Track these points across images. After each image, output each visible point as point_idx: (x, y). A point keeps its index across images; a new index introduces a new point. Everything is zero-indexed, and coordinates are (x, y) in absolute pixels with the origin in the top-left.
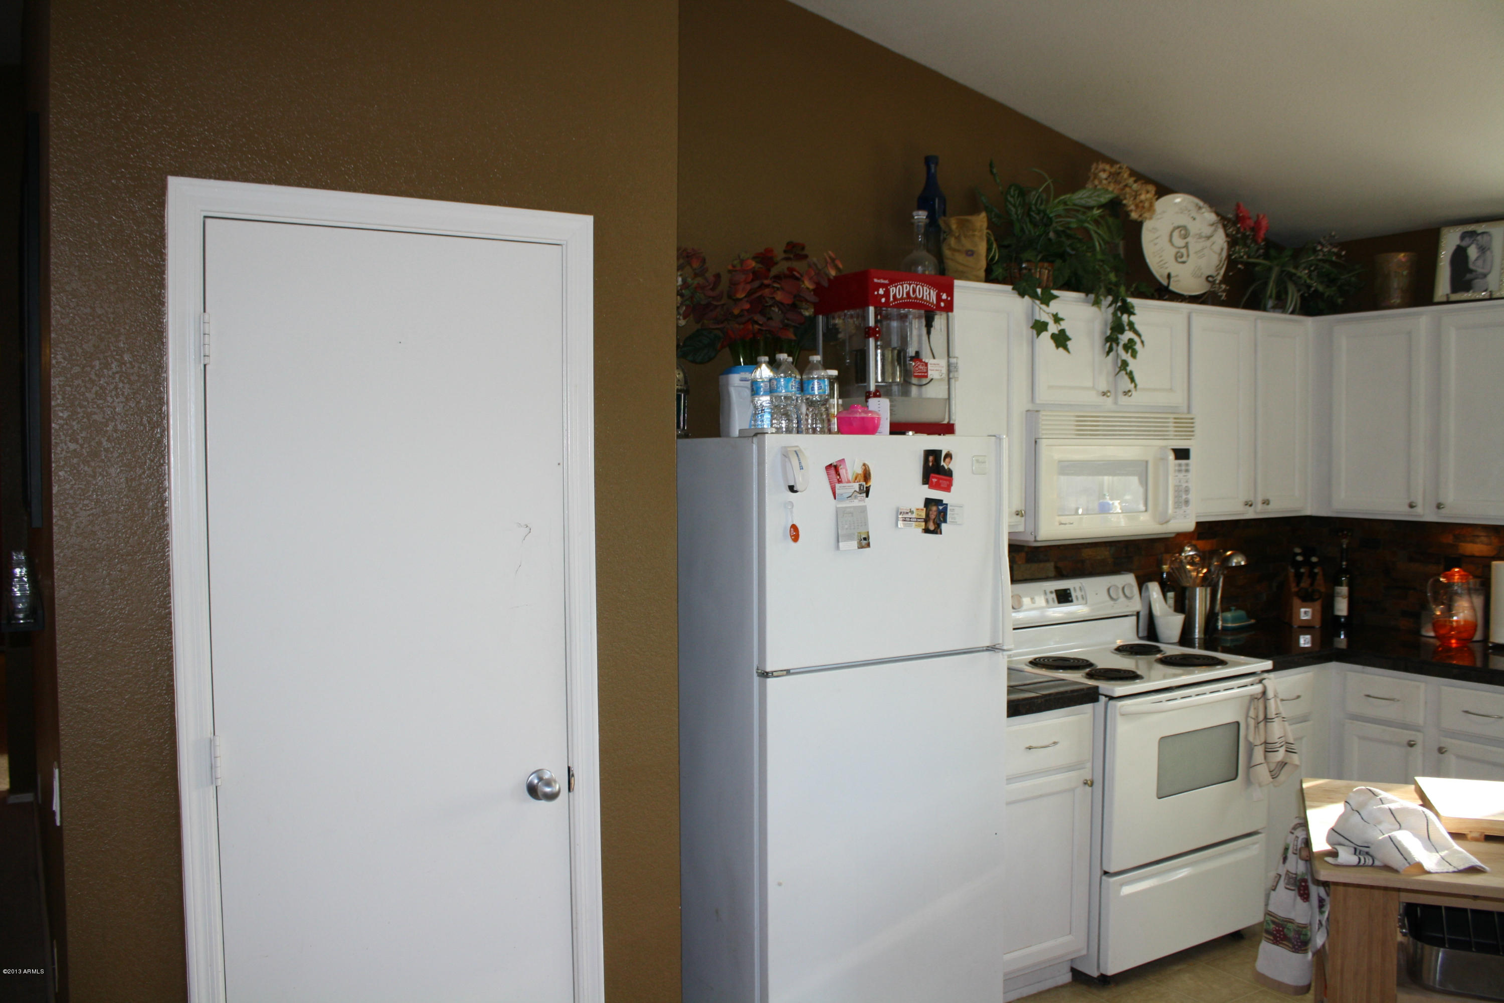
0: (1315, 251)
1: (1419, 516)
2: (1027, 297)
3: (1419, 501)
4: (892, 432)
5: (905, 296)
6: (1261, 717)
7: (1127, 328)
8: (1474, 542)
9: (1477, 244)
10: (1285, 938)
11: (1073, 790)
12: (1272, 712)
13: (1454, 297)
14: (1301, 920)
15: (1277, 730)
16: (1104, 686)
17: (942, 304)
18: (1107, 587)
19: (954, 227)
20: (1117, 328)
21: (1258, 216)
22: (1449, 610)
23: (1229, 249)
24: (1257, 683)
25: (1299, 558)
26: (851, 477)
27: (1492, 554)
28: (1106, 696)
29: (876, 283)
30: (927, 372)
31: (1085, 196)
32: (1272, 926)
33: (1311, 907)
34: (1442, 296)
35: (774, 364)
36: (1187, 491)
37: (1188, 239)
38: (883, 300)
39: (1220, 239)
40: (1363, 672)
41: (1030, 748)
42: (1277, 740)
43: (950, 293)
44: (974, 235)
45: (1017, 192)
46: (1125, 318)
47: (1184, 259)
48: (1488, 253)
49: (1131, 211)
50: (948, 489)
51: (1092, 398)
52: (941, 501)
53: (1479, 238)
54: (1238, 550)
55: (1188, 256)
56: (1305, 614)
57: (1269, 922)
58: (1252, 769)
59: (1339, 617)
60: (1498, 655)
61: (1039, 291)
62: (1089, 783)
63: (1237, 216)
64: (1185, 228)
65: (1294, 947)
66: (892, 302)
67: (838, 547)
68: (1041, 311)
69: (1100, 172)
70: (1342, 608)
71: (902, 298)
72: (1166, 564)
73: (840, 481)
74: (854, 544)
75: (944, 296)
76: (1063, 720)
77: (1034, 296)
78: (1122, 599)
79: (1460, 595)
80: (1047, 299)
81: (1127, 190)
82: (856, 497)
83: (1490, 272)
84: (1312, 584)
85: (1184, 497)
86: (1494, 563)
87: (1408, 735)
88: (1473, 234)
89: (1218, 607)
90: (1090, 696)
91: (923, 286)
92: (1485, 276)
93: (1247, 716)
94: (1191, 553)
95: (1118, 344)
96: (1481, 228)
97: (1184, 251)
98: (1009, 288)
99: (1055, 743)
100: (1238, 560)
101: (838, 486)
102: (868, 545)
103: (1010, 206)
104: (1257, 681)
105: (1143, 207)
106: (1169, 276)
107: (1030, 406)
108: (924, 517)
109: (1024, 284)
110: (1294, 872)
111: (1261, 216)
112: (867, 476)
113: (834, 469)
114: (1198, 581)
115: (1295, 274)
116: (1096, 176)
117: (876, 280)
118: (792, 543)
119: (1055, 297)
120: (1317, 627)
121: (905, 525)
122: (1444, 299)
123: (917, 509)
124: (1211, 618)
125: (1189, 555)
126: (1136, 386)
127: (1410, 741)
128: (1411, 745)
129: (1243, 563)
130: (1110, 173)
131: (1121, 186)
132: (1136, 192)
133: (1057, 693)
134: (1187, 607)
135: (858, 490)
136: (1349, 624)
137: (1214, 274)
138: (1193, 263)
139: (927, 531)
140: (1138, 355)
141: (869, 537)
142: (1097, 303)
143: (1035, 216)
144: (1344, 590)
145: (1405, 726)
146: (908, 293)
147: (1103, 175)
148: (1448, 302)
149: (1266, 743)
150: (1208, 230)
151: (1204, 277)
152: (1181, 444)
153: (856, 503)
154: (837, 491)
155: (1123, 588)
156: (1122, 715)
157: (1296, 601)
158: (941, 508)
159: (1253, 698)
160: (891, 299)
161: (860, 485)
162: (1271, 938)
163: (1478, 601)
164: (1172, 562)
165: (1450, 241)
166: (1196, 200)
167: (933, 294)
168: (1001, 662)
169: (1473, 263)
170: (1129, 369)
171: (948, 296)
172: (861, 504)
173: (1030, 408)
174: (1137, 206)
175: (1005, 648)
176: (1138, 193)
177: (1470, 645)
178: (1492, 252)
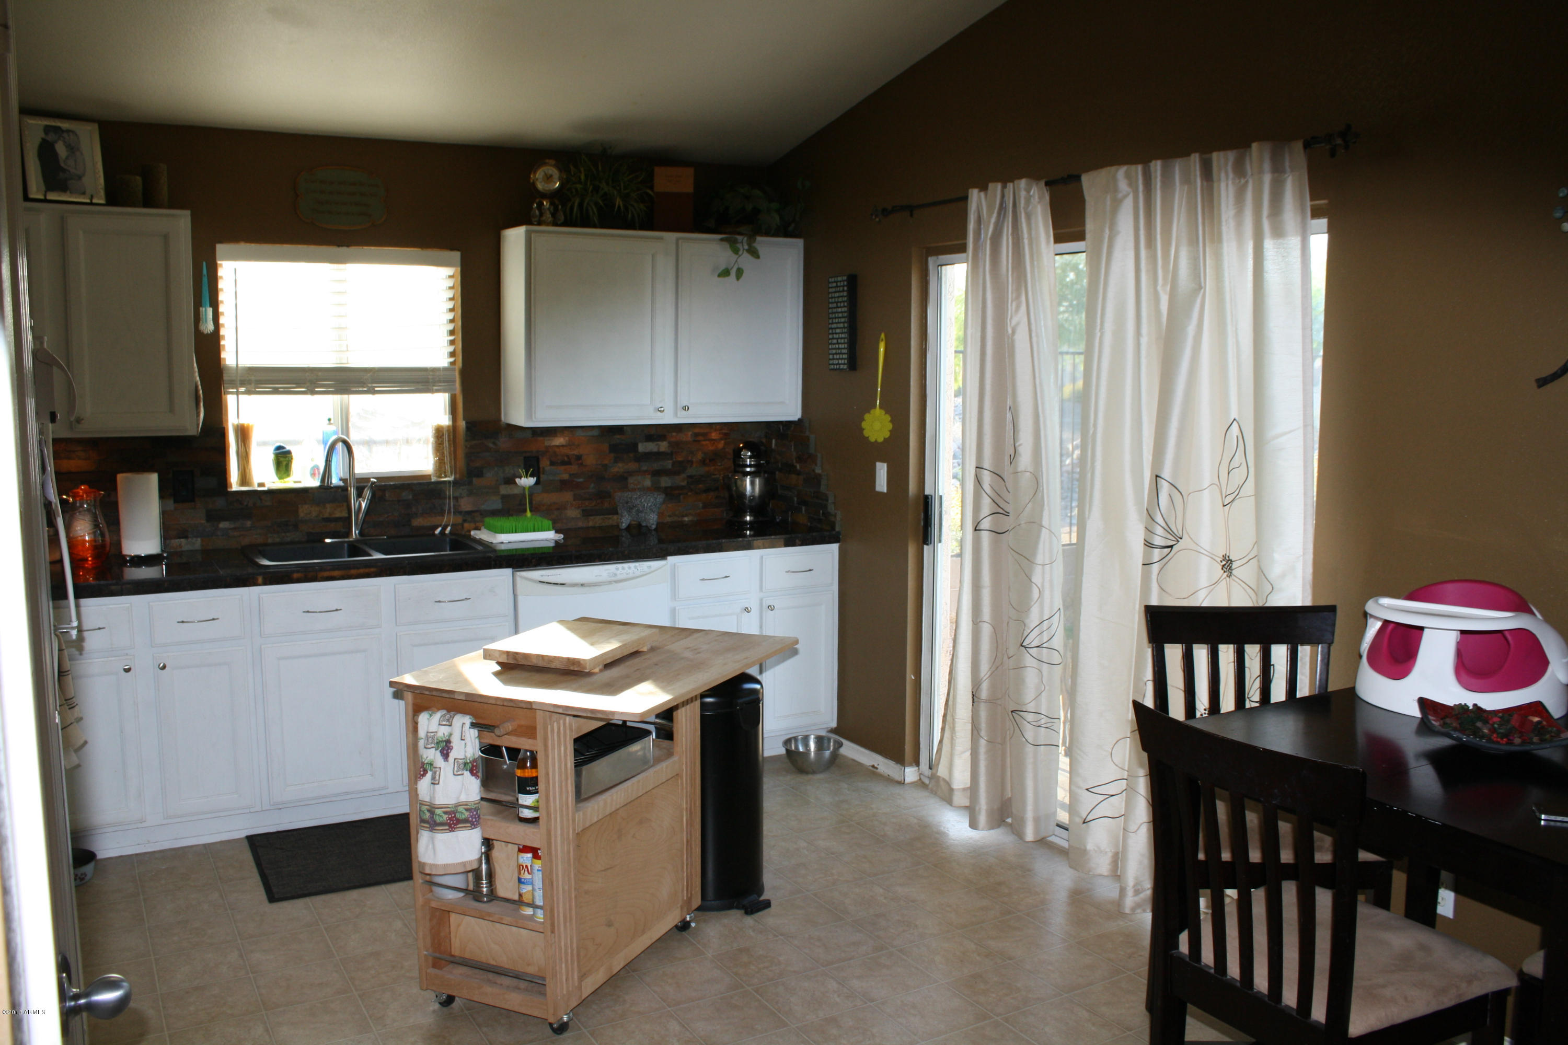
9: (65, 142)
10: (459, 821)
13: (51, 196)
48: (78, 153)
53: (65, 135)
79: (87, 512)
83: (83, 173)
86: (119, 476)
87: (118, 663)
88: (57, 130)
127: (126, 666)
128: (127, 670)
148: (43, 201)
165: (33, 132)
169: (64, 161)
178: (82, 154)
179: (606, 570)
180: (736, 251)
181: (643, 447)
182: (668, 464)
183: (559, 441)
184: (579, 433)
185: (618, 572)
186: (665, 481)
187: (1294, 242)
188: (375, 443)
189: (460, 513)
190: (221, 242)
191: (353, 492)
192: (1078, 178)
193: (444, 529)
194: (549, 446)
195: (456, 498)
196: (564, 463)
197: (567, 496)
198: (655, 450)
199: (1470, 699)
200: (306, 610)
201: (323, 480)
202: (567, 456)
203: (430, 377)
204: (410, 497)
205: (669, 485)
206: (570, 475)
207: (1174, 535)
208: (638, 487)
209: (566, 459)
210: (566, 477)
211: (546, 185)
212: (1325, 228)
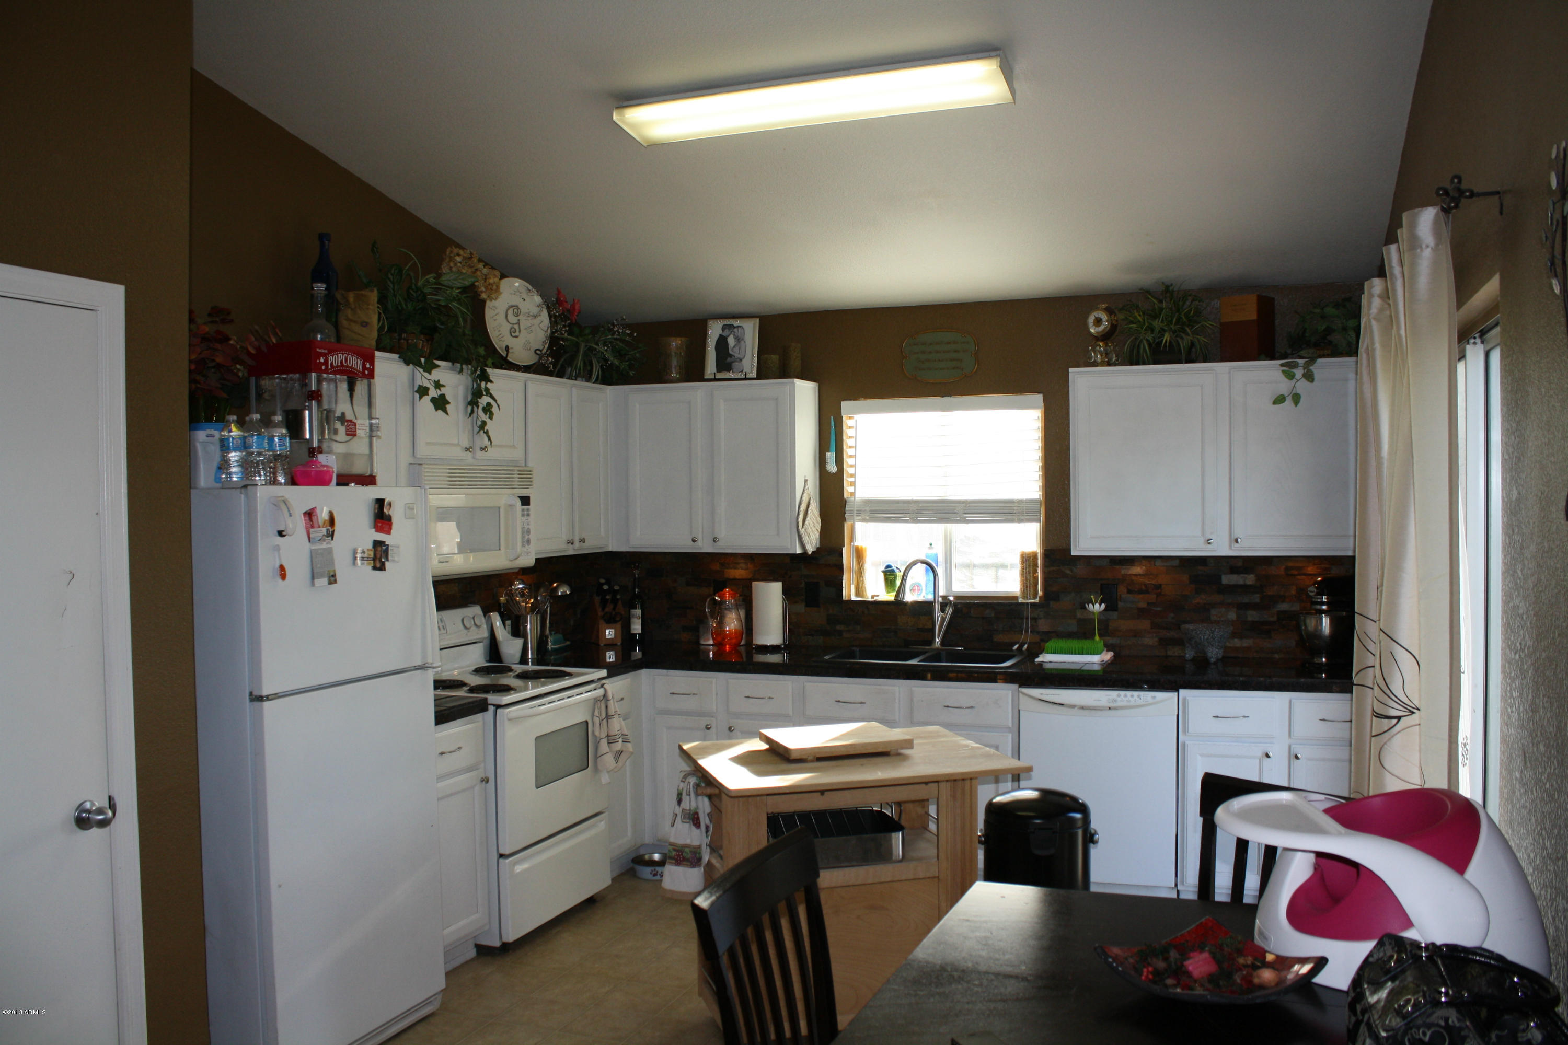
0: (610, 330)
1: (701, 548)
2: (411, 365)
3: (700, 537)
4: (338, 484)
5: (339, 364)
6: (604, 715)
7: (484, 393)
8: (735, 568)
9: (734, 335)
10: (684, 859)
11: (472, 787)
12: (611, 711)
13: (719, 376)
14: (696, 843)
15: (617, 725)
16: (492, 698)
17: (366, 372)
18: (461, 618)
19: (351, 300)
20: (477, 394)
21: (574, 300)
22: (721, 623)
23: (552, 327)
24: (599, 688)
25: (606, 587)
26: (321, 523)
27: (750, 576)
28: (494, 705)
29: (318, 352)
30: (356, 431)
31: (452, 278)
32: (674, 853)
33: (701, 832)
34: (710, 374)
35: (241, 424)
36: (529, 532)
37: (519, 317)
38: (323, 367)
39: (545, 318)
40: (667, 675)
41: (442, 753)
42: (617, 733)
43: (372, 364)
44: (368, 309)
45: (396, 271)
46: (483, 384)
47: (517, 334)
48: (742, 342)
49: (482, 292)
50: (388, 532)
51: (458, 453)
52: (384, 542)
53: (736, 330)
54: (562, 581)
55: (520, 331)
56: (609, 633)
57: (671, 850)
58: (599, 759)
59: (635, 635)
60: (760, 654)
61: (423, 360)
62: (485, 780)
63: (558, 300)
64: (517, 307)
65: (692, 864)
66: (330, 369)
67: (313, 584)
68: (423, 377)
69: (455, 256)
70: (637, 627)
71: (337, 366)
72: (502, 597)
73: (312, 527)
74: (325, 581)
75: (368, 366)
76: (464, 728)
77: (418, 364)
78: (474, 628)
79: (729, 609)
80: (429, 368)
81: (478, 273)
82: (324, 541)
83: (744, 358)
84: (614, 609)
85: (527, 537)
86: (754, 584)
87: (704, 721)
88: (731, 327)
89: (547, 632)
90: (482, 707)
91: (352, 356)
92: (741, 360)
93: (593, 715)
94: (521, 586)
95: (478, 407)
96: (737, 323)
97: (516, 327)
98: (396, 356)
99: (460, 748)
100: (564, 590)
101: (311, 530)
102: (335, 582)
103: (389, 282)
104: (599, 686)
105: (491, 289)
106: (507, 348)
107: (411, 460)
108: (372, 556)
109: (409, 354)
110: (688, 808)
111: (576, 301)
112: (332, 521)
113: (310, 515)
114: (528, 610)
115: (596, 349)
116: (451, 259)
117: (318, 350)
118: (280, 581)
119: (438, 366)
120: (619, 644)
121: (362, 564)
122: (712, 377)
123: (368, 550)
124: (541, 643)
125: (519, 588)
126: (491, 443)
127: (708, 725)
128: (708, 729)
129: (568, 592)
130: (464, 257)
131: (473, 270)
132: (486, 275)
133: (460, 705)
134: (522, 632)
135: (325, 533)
136: (644, 640)
137: (541, 348)
138: (524, 337)
139: (375, 568)
140: (494, 417)
141: (335, 575)
142: (461, 371)
143: (413, 293)
144: (638, 612)
145: (702, 714)
146: (342, 362)
147: (458, 259)
148: (715, 380)
149: (608, 736)
150: (535, 310)
151: (533, 350)
152: (524, 493)
153: (324, 545)
154: (311, 536)
155: (474, 618)
156: (509, 720)
157: (602, 624)
158: (384, 548)
159: (596, 700)
160: (329, 367)
161: (328, 530)
162: (674, 861)
163: (742, 613)
164: (507, 595)
165: (714, 331)
166: (527, 285)
167: (360, 363)
168: (429, 677)
169: (732, 349)
170: (486, 428)
171: (370, 365)
172: (329, 546)
173: (412, 462)
174: (486, 288)
175: (434, 665)
176: (488, 277)
177: (738, 648)
178: (745, 342)
179: (1107, 695)
180: (1291, 376)
181: (1228, 579)
182: (1256, 598)
183: (1137, 570)
184: (1158, 563)
185: (1119, 699)
186: (1252, 615)
188: (975, 566)
189: (1038, 632)
190: (843, 400)
191: (937, 608)
193: (1021, 646)
194: (1126, 575)
195: (1034, 619)
196: (1141, 592)
197: (1145, 624)
198: (1241, 582)
200: (837, 700)
201: (897, 596)
202: (1145, 585)
203: (1015, 508)
204: (993, 615)
205: (1256, 619)
206: (1148, 604)
207: (1402, 704)
208: (1222, 619)
209: (1143, 587)
210: (1143, 605)
211: (1097, 328)
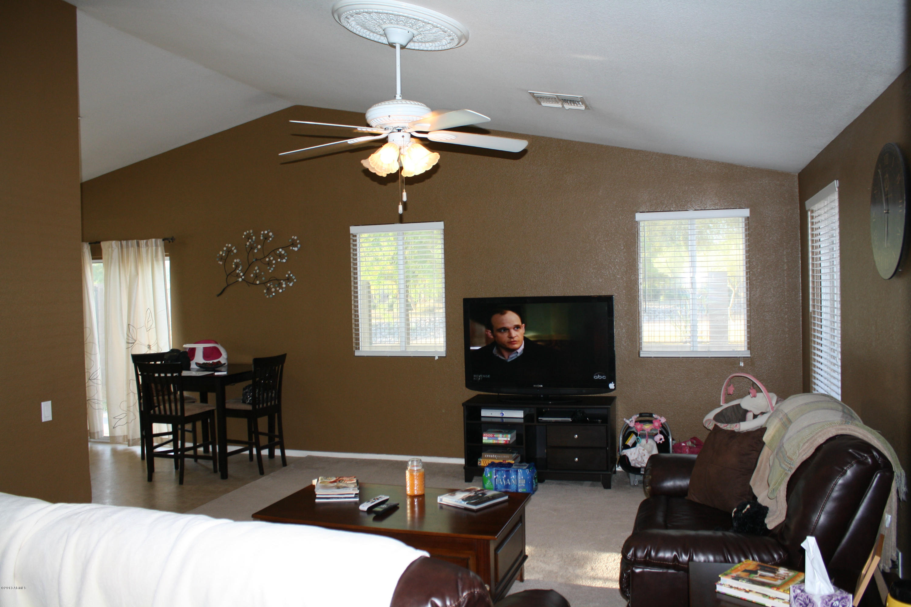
187: (161, 263)
192: (100, 242)
199: (206, 362)
207: (134, 341)
212: (169, 259)
